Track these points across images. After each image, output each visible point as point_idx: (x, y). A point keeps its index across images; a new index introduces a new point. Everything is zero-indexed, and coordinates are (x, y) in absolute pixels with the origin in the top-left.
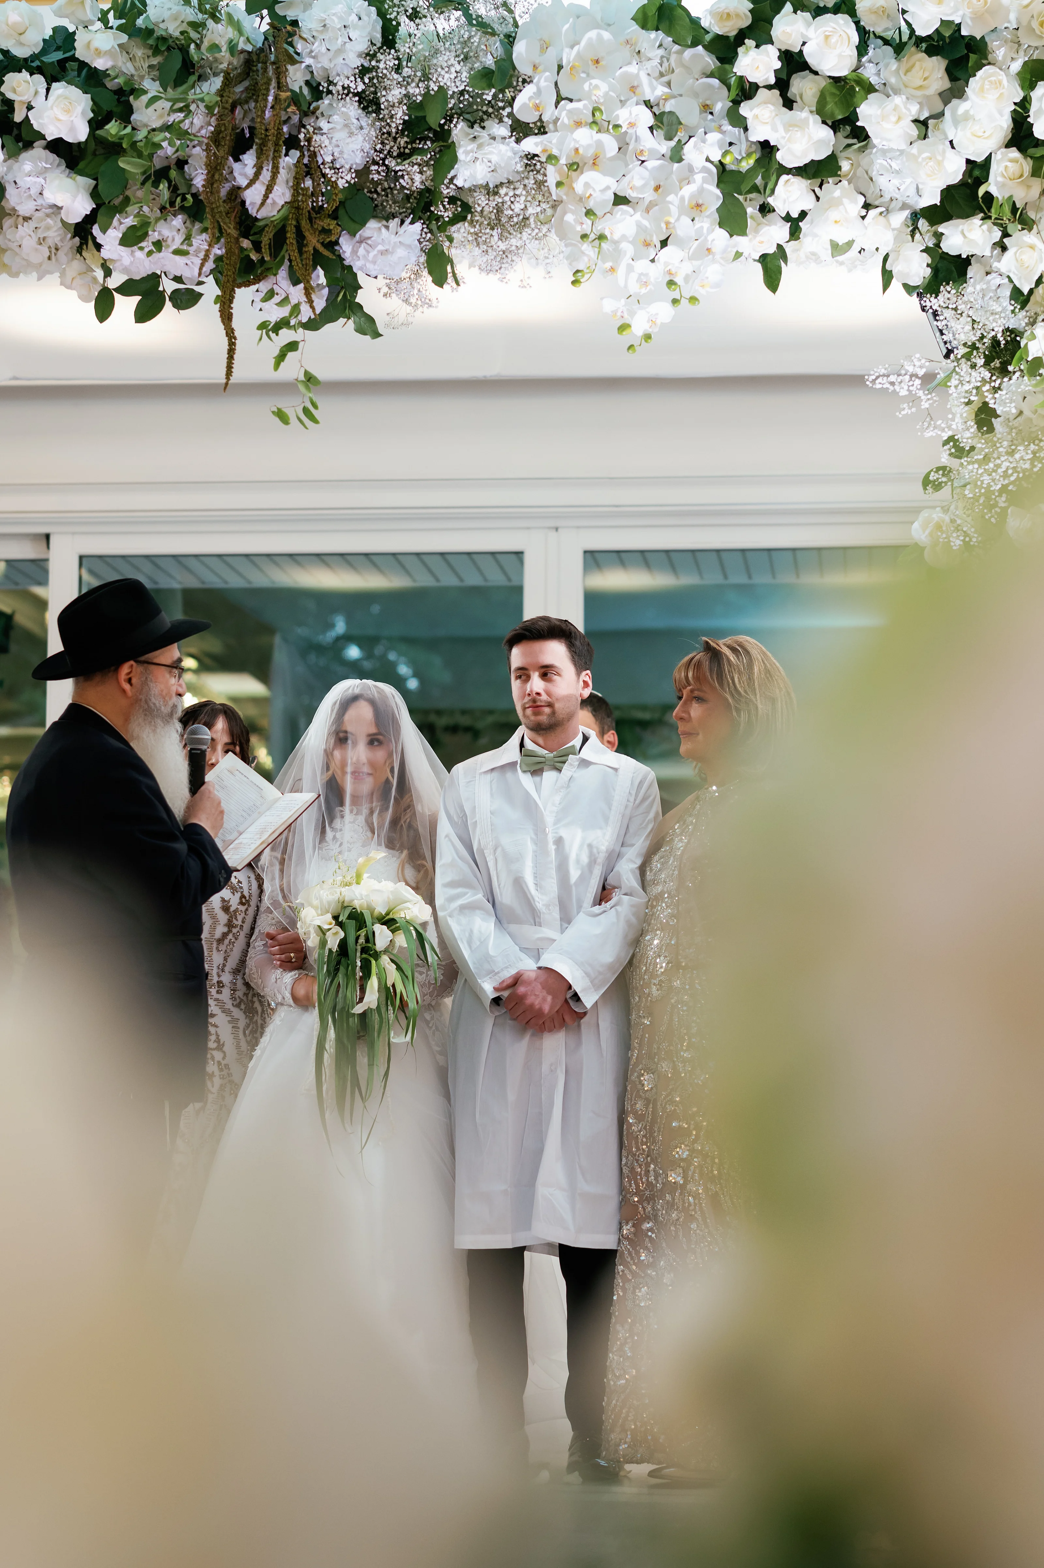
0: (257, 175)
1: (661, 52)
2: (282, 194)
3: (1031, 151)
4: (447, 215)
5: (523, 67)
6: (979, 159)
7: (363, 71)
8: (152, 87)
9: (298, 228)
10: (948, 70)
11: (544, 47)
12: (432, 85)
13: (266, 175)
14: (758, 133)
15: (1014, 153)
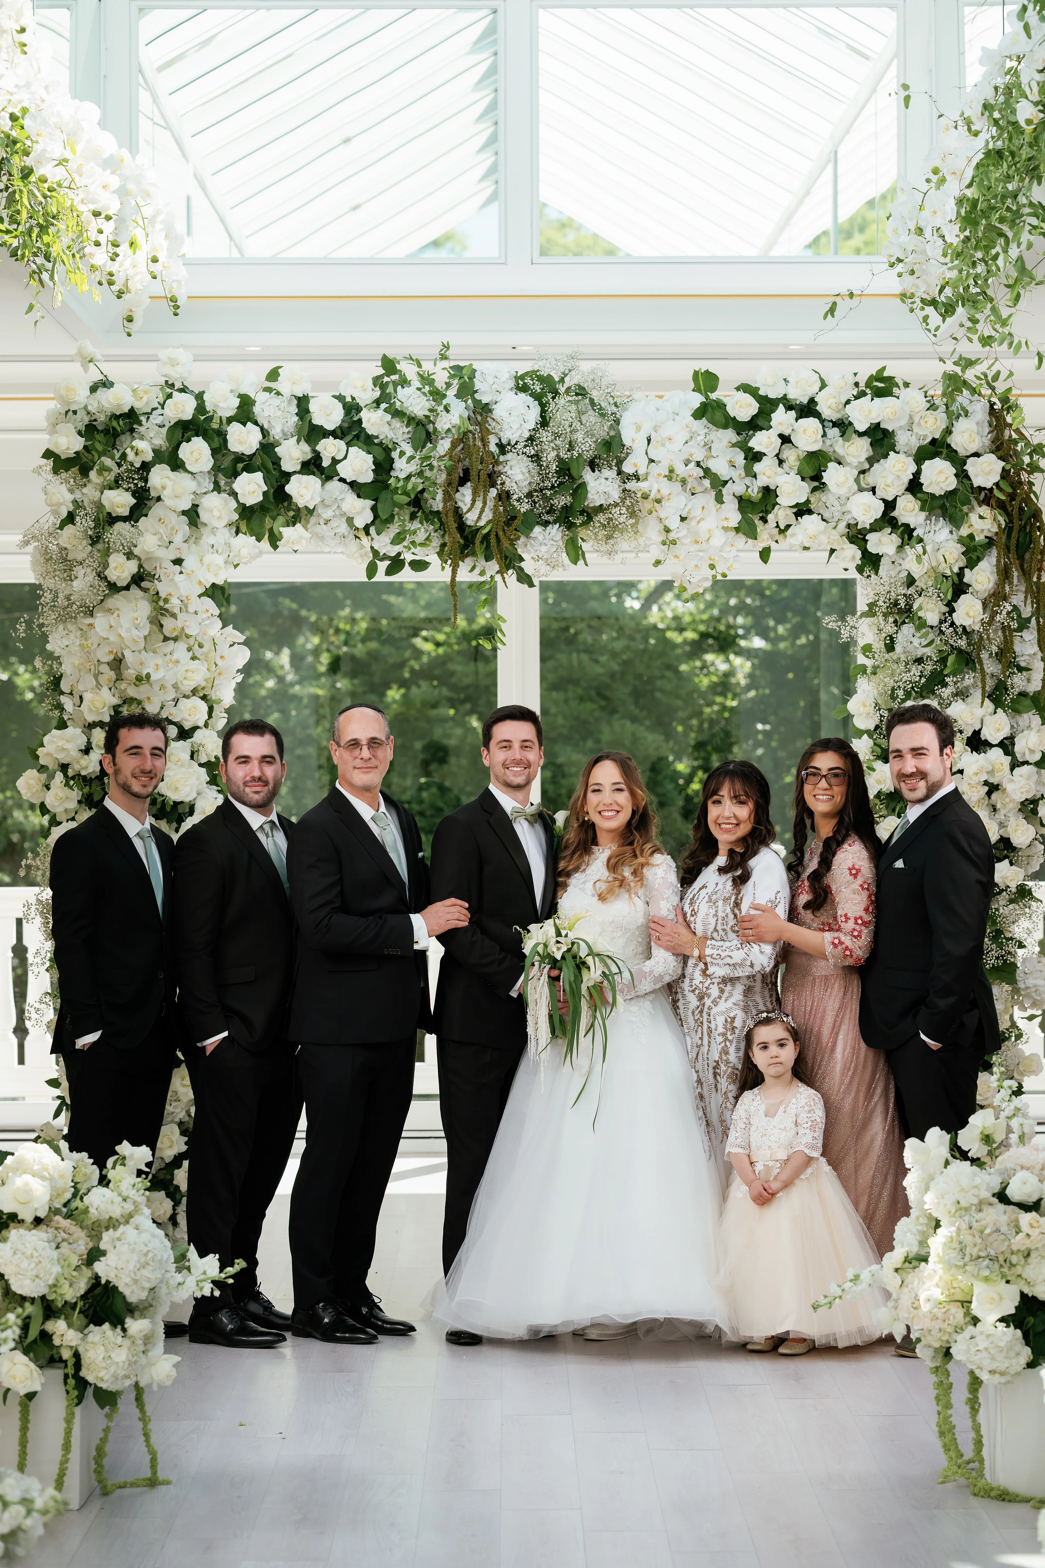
0: (473, 505)
1: (706, 430)
2: (488, 515)
3: (919, 495)
4: (578, 522)
5: (627, 441)
6: (890, 499)
7: (531, 439)
8: (409, 450)
9: (497, 535)
10: (871, 444)
11: (638, 428)
12: (575, 453)
13: (479, 504)
14: (762, 481)
15: (910, 497)
